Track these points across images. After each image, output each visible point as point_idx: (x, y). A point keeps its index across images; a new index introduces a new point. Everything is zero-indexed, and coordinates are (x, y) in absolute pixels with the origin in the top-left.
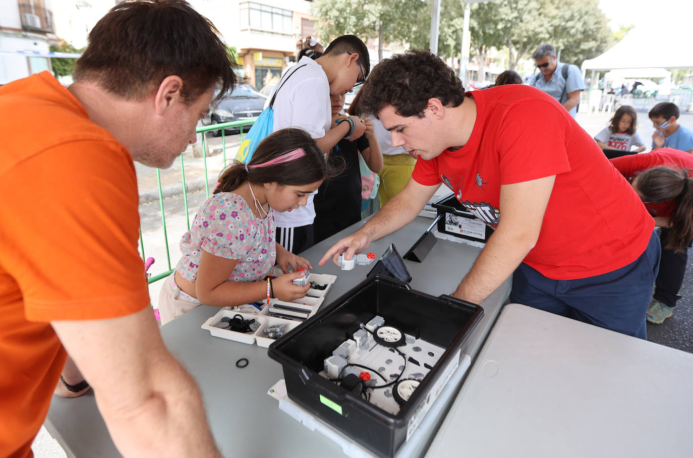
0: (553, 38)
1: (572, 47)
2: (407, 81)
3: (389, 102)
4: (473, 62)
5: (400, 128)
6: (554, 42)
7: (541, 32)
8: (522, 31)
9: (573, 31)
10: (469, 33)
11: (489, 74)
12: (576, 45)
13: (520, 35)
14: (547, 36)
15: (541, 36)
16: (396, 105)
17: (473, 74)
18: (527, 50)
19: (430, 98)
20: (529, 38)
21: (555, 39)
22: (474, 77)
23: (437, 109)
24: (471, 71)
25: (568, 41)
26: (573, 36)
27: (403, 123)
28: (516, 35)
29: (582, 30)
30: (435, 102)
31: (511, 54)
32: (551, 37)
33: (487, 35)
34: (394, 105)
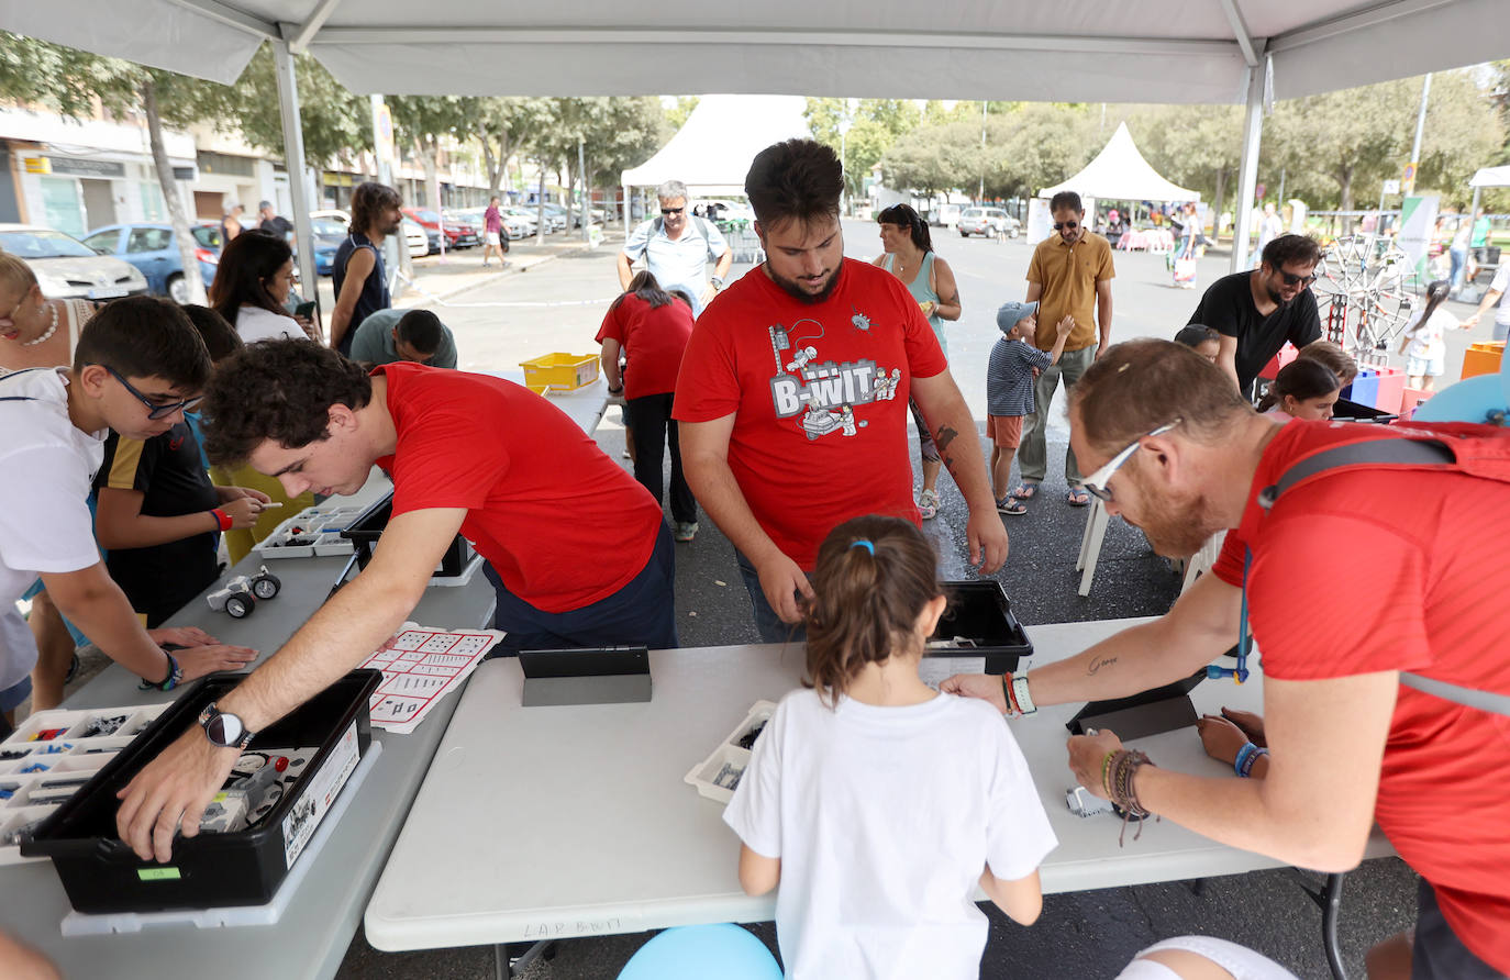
0: (563, 121)
1: (600, 140)
2: (281, 395)
3: (264, 433)
4: (411, 160)
5: (296, 467)
6: (567, 129)
7: (538, 111)
8: (499, 106)
9: (595, 112)
10: (386, 109)
11: (452, 187)
12: (608, 134)
13: (495, 115)
14: (551, 119)
15: (539, 117)
16: (278, 437)
17: (415, 190)
18: (519, 143)
19: (329, 406)
20: (517, 122)
21: (566, 123)
22: (418, 194)
23: (344, 417)
24: (410, 180)
25: (592, 129)
26: (597, 121)
27: (299, 458)
28: (489, 115)
29: (611, 110)
30: (337, 410)
31: (487, 150)
32: (558, 120)
33: (429, 113)
34: (274, 438)
